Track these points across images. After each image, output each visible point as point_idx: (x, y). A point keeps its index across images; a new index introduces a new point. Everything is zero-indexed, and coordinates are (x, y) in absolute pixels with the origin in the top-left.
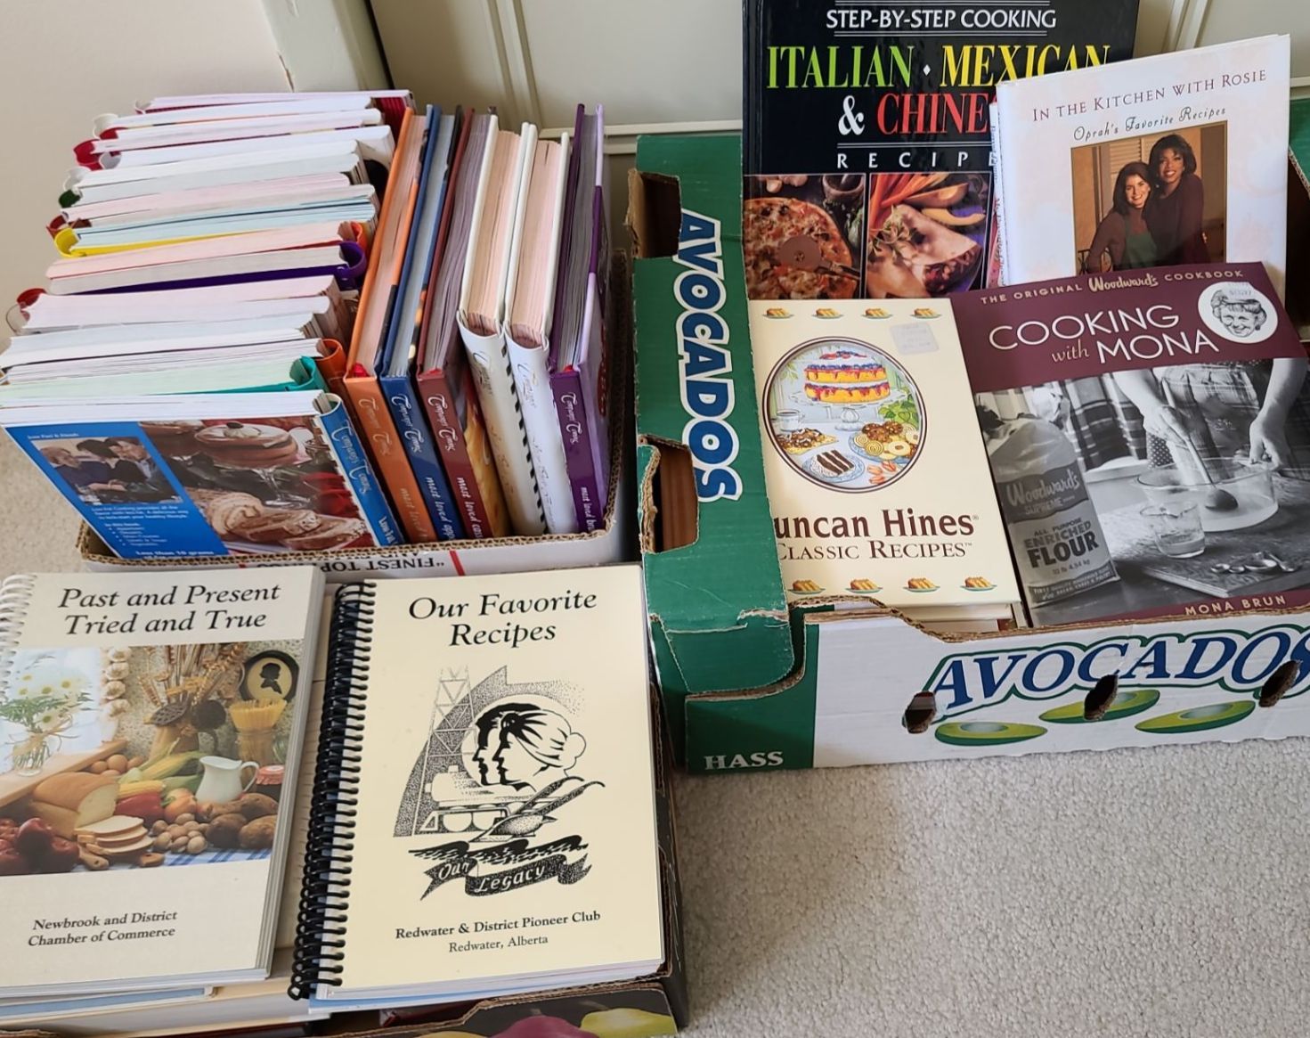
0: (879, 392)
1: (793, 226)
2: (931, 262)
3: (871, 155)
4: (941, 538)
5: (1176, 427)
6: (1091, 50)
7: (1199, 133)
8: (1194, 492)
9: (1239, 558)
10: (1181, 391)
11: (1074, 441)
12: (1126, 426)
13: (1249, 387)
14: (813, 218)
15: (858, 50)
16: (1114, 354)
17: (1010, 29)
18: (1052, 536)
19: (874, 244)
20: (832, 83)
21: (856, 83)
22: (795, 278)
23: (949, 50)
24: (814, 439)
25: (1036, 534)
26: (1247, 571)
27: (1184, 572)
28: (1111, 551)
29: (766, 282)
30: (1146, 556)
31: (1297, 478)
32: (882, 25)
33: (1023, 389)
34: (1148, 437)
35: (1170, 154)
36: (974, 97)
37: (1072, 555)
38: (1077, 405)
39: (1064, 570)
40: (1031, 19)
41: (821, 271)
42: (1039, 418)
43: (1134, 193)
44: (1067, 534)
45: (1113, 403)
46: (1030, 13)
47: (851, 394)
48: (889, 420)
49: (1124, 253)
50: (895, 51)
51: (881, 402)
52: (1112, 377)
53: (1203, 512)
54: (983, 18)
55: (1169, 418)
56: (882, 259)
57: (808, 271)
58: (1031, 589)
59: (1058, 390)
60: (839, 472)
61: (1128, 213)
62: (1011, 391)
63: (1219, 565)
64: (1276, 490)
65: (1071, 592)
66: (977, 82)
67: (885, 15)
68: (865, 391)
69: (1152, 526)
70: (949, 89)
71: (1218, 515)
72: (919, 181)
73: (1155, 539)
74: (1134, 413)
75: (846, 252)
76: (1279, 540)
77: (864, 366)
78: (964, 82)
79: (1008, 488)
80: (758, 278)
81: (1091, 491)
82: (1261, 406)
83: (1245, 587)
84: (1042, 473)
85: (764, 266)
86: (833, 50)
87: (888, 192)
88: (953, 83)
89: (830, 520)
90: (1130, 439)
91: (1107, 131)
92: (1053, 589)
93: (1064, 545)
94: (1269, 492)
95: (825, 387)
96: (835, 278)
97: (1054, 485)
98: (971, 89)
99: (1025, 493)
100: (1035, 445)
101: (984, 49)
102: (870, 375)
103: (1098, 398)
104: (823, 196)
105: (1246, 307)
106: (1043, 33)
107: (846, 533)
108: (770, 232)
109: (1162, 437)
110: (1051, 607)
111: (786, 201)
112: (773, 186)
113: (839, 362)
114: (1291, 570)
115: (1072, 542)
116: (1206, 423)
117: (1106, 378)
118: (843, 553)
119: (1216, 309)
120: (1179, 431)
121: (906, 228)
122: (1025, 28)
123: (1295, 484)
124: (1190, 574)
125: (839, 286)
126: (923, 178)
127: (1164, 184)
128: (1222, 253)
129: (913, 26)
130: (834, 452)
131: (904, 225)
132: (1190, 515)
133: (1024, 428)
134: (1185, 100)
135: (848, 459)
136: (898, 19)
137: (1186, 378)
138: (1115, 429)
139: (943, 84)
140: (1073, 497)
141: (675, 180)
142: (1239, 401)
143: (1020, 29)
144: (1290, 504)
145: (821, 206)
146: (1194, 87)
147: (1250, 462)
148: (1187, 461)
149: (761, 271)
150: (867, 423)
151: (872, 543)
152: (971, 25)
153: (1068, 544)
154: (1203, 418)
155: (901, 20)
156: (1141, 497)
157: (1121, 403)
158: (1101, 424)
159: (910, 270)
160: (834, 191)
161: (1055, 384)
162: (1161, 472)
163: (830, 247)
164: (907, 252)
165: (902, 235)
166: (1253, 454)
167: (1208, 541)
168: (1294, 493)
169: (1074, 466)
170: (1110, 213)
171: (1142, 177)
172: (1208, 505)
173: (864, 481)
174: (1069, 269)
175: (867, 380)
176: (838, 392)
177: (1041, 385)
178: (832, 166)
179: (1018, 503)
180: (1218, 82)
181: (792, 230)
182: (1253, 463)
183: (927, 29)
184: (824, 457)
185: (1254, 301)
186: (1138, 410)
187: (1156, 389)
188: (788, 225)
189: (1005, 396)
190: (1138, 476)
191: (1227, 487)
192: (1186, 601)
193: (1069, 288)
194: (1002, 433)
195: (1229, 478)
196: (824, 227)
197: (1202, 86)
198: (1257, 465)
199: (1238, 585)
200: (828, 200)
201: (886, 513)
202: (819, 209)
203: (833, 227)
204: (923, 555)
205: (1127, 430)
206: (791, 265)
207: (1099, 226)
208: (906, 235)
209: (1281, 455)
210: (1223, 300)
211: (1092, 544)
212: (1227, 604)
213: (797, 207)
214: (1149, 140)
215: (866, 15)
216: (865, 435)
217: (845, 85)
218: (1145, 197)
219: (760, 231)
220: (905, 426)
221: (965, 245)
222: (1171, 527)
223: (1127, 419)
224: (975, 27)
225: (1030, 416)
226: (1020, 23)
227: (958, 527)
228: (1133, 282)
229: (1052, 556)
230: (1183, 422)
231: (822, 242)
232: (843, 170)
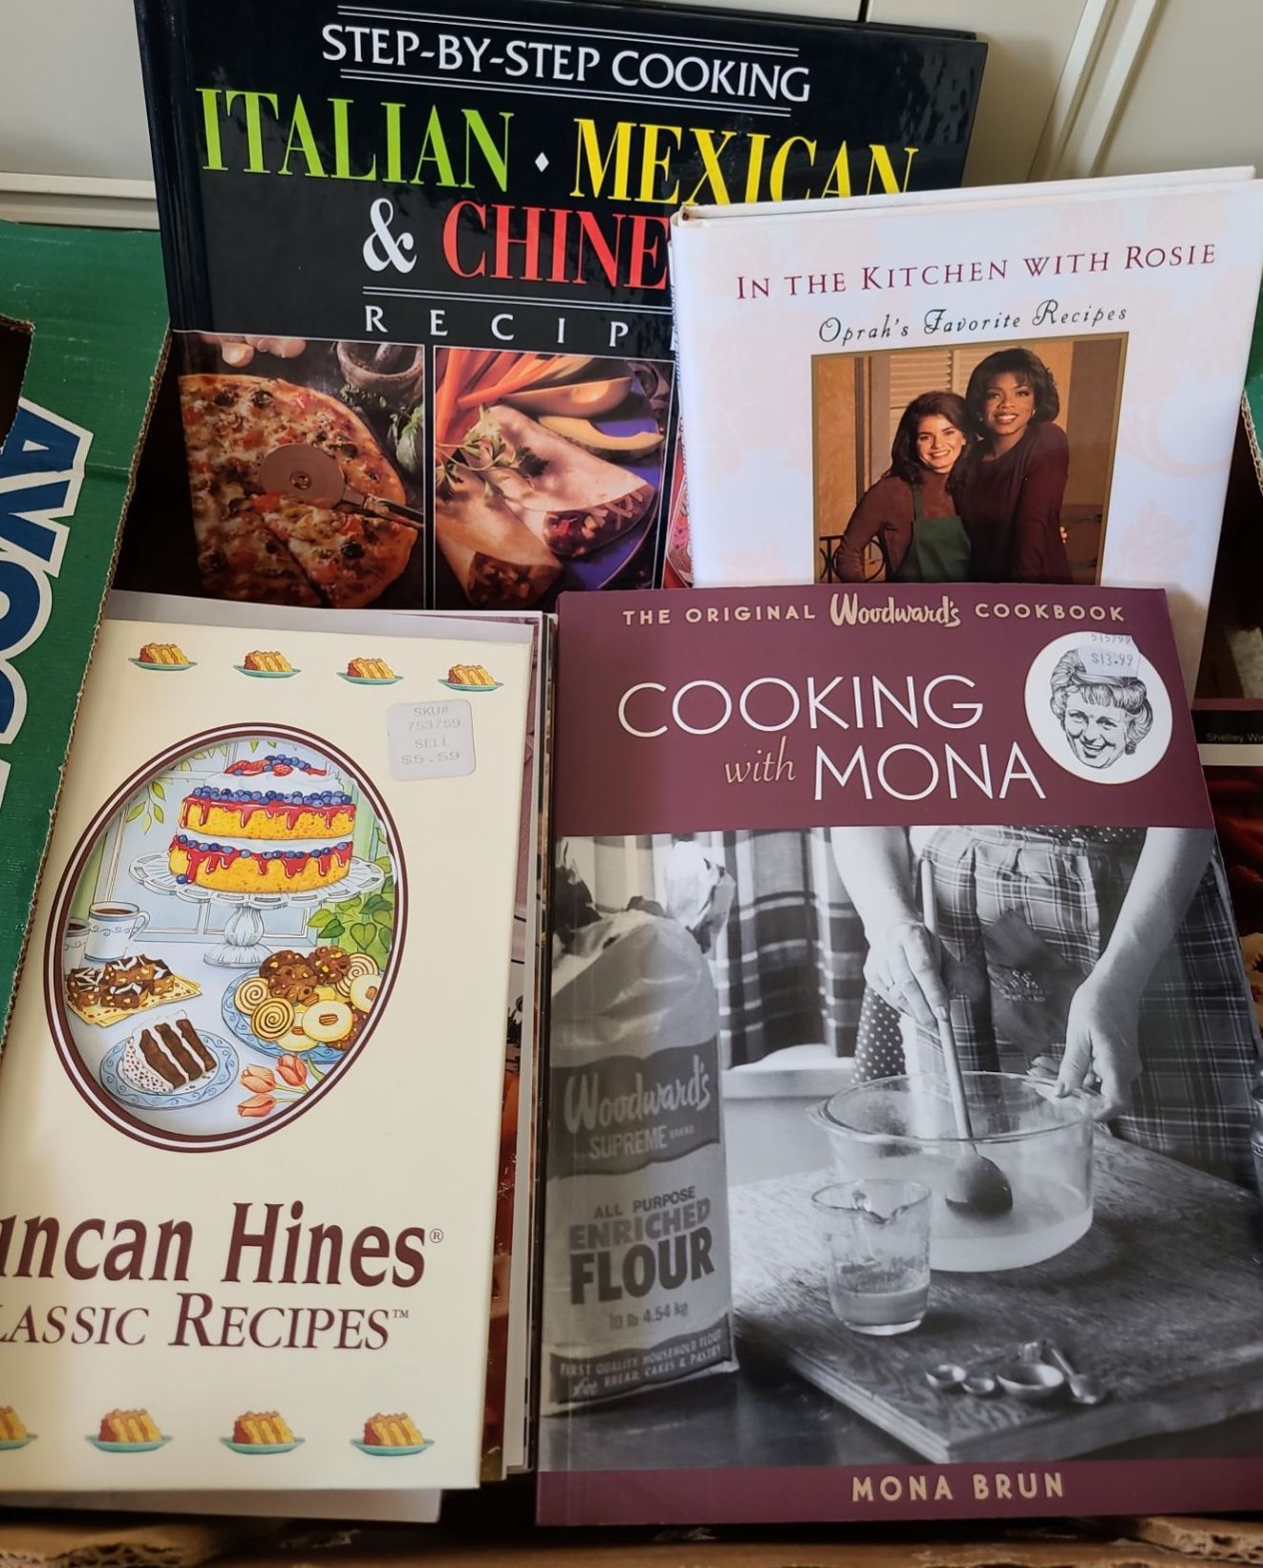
0: (324, 869)
1: (283, 428)
2: (561, 507)
3: (434, 313)
4: (348, 1293)
5: (927, 981)
6: (880, 154)
7: (1070, 351)
8: (930, 1158)
9: (989, 1352)
10: (953, 890)
11: (723, 985)
12: (829, 963)
13: (1088, 894)
14: (324, 417)
15: (393, 111)
16: (843, 781)
17: (714, 97)
18: (627, 1223)
19: (448, 470)
20: (343, 170)
21: (394, 174)
22: (295, 517)
23: (587, 128)
24: (148, 986)
25: (599, 1213)
26: (999, 1392)
27: (871, 1376)
28: (735, 1291)
29: (239, 520)
30: (801, 1318)
31: (1144, 1145)
32: (443, 65)
33: (655, 837)
34: (868, 999)
35: (1008, 383)
36: (640, 223)
37: (657, 1283)
38: (746, 897)
39: (633, 1321)
40: (758, 79)
41: (346, 508)
42: (668, 916)
43: (934, 447)
44: (658, 1226)
45: (817, 904)
46: (756, 68)
47: (264, 871)
48: (327, 943)
49: (908, 549)
50: (473, 119)
51: (322, 894)
52: (828, 838)
53: (940, 1215)
54: (657, 71)
55: (917, 955)
56: (464, 496)
57: (321, 506)
58: (557, 1360)
59: (718, 855)
60: (176, 1080)
61: (919, 480)
62: (630, 840)
63: (944, 1368)
64: (1096, 1173)
65: (633, 1386)
66: (646, 195)
67: (449, 44)
68: (295, 863)
69: (829, 1238)
70: (588, 202)
71: (970, 1227)
72: (530, 366)
73: (829, 1274)
74: (853, 936)
75: (394, 479)
76: (1080, 1312)
77: (314, 797)
78: (620, 193)
79: (571, 1081)
80: (223, 512)
81: (732, 1122)
82: (1103, 945)
83: (987, 1439)
84: (644, 1055)
85: (232, 492)
86: (341, 107)
87: (471, 382)
88: (596, 193)
89: (110, 1229)
90: (831, 1000)
91: (886, 332)
92: (601, 1369)
93: (646, 1253)
94: (1081, 1175)
95: (216, 848)
96: (375, 521)
97: (662, 1092)
98: (633, 207)
99: (601, 1098)
100: (645, 980)
101: (661, 132)
102: (319, 821)
103: (791, 888)
104: (341, 380)
105: (1117, 694)
106: (783, 114)
107: (134, 1271)
108: (238, 436)
109: (895, 1004)
110: (586, 1421)
111: (266, 384)
112: (235, 352)
113: (263, 783)
114: (1090, 1400)
115: (664, 1247)
116: (987, 978)
117: (817, 836)
118: (115, 1326)
119: (1059, 695)
120: (932, 994)
121: (510, 447)
122: (746, 99)
123: (1137, 1159)
124: (879, 1384)
125: (383, 536)
126: (540, 362)
127: (992, 437)
128: (1095, 562)
129: (509, 72)
130: (185, 1025)
131: (504, 441)
132: (911, 1219)
133: (636, 934)
134: (1047, 286)
135: (209, 1045)
136: (477, 55)
137: (969, 855)
138: (805, 970)
139: (577, 193)
140: (689, 1130)
141: (27, 328)
142: (1061, 929)
143: (736, 98)
144: (1119, 1214)
145: (338, 397)
146: (1067, 264)
147: (1057, 1091)
148: (933, 1075)
149: (228, 501)
150: (276, 950)
151: (186, 1298)
152: (634, 83)
153: (655, 1249)
154: (983, 964)
155: (484, 59)
156: (821, 1156)
157: (832, 906)
158: (783, 951)
159: (518, 518)
160: (362, 373)
161: (717, 836)
162: (873, 1096)
163: (360, 469)
164: (512, 487)
165: (502, 457)
166: (1067, 1070)
167: (938, 1298)
168: (1131, 1184)
169: (708, 1051)
170: (885, 477)
171: (948, 418)
172: (952, 1197)
173: (224, 1113)
174: (799, 567)
175: (311, 836)
176: (238, 862)
177: (687, 836)
178: (354, 326)
179: (582, 1126)
180: (1118, 259)
181: (282, 434)
182: (1062, 1096)
183: (539, 81)
184: (156, 1036)
185: (1134, 682)
186: (862, 929)
187: (906, 876)
188: (273, 425)
189: (618, 850)
190: (829, 1098)
191: (998, 1154)
192: (861, 1461)
193: (792, 612)
194: (590, 940)
195: (1007, 1129)
196: (346, 434)
197: (1084, 263)
198: (1068, 1100)
199: (975, 1432)
200: (352, 386)
201: (242, 1210)
202: (332, 401)
203: (364, 435)
204: (292, 1344)
205: (829, 975)
206: (285, 494)
207: (862, 499)
208: (509, 457)
209: (1122, 1078)
210: (1075, 675)
211: (703, 1263)
212: (942, 1481)
213: (290, 396)
214: (970, 354)
215: (408, 42)
216: (263, 983)
217: (372, 176)
218: (954, 455)
219: (218, 431)
220: (356, 961)
221: (625, 484)
222: (870, 1246)
223: (834, 949)
224: (642, 88)
225: (652, 908)
226: (735, 88)
227: (391, 1263)
228: (915, 614)
229: (617, 1280)
230: (942, 969)
231: (344, 460)
232: (376, 334)
